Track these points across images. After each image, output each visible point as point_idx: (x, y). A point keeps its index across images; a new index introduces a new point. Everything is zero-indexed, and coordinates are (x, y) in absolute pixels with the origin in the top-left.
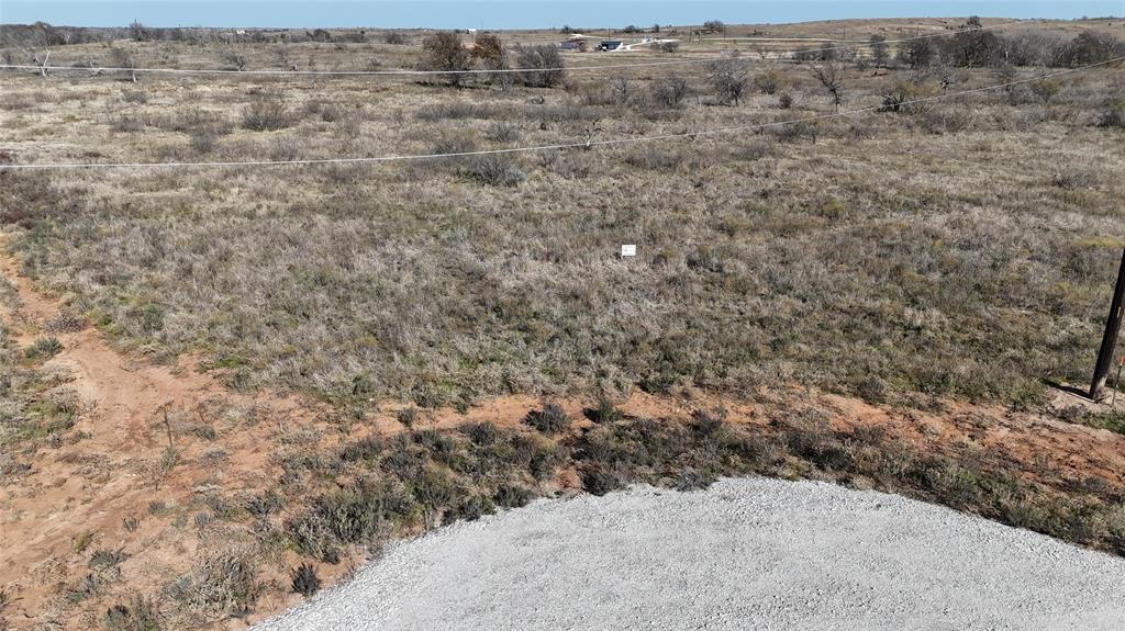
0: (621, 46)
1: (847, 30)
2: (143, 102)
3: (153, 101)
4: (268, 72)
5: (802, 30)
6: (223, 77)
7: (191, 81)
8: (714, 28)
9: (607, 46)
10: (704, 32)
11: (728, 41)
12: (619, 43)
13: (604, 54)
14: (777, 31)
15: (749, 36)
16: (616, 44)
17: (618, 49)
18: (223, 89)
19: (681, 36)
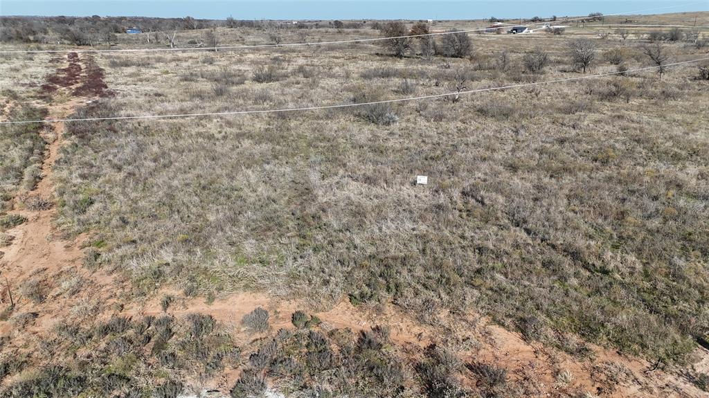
0: (526, 30)
1: (698, 19)
2: (211, 63)
3: (218, 63)
4: (293, 45)
5: (662, 19)
6: (265, 49)
7: (247, 51)
8: (596, 18)
9: (516, 30)
10: (588, 20)
11: (605, 27)
12: (525, 28)
13: (514, 35)
14: (643, 20)
15: (621, 23)
16: (522, 29)
17: (524, 32)
18: (262, 57)
19: (571, 23)
